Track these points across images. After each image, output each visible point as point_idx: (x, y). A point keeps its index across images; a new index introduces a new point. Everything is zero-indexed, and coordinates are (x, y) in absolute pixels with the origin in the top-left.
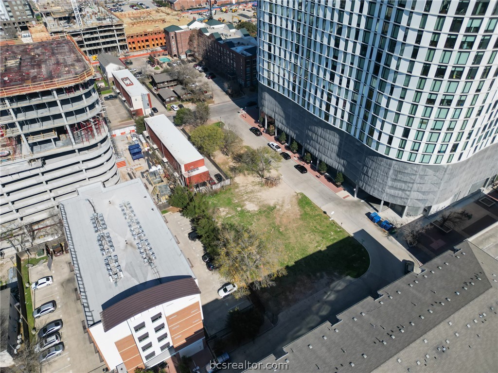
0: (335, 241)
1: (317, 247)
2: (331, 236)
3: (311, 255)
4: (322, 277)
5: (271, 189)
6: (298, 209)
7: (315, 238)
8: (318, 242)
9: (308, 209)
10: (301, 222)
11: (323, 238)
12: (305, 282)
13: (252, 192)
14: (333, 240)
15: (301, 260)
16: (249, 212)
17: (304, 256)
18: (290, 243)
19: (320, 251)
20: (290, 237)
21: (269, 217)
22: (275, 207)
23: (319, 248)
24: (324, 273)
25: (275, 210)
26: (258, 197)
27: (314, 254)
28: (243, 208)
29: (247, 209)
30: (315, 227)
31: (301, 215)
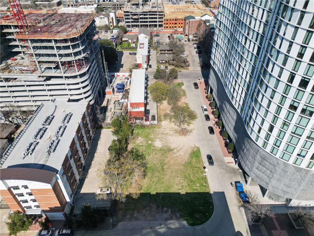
0: (196, 191)
1: (179, 189)
2: (196, 186)
3: (171, 193)
4: (166, 212)
5: (180, 137)
6: (187, 157)
7: (183, 183)
8: (182, 186)
9: (194, 160)
10: (182, 167)
11: (188, 185)
12: (153, 210)
13: (166, 134)
14: (195, 190)
15: (161, 193)
16: (154, 146)
17: (165, 192)
18: (163, 178)
19: (179, 194)
20: (166, 174)
21: (164, 155)
22: (173, 150)
23: (180, 191)
24: (170, 210)
25: (172, 152)
26: (168, 139)
27: (173, 193)
28: (153, 143)
29: (154, 144)
30: (189, 175)
31: (186, 163)
